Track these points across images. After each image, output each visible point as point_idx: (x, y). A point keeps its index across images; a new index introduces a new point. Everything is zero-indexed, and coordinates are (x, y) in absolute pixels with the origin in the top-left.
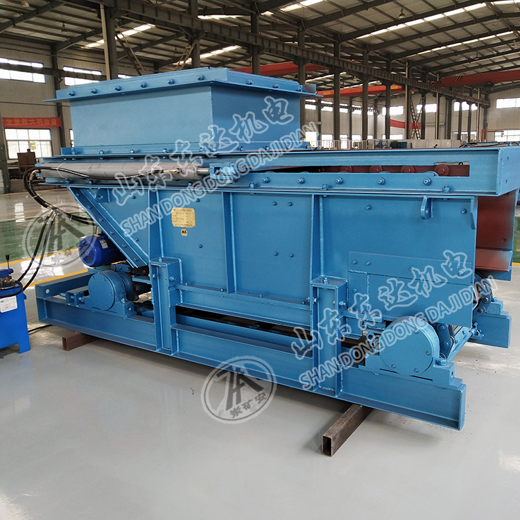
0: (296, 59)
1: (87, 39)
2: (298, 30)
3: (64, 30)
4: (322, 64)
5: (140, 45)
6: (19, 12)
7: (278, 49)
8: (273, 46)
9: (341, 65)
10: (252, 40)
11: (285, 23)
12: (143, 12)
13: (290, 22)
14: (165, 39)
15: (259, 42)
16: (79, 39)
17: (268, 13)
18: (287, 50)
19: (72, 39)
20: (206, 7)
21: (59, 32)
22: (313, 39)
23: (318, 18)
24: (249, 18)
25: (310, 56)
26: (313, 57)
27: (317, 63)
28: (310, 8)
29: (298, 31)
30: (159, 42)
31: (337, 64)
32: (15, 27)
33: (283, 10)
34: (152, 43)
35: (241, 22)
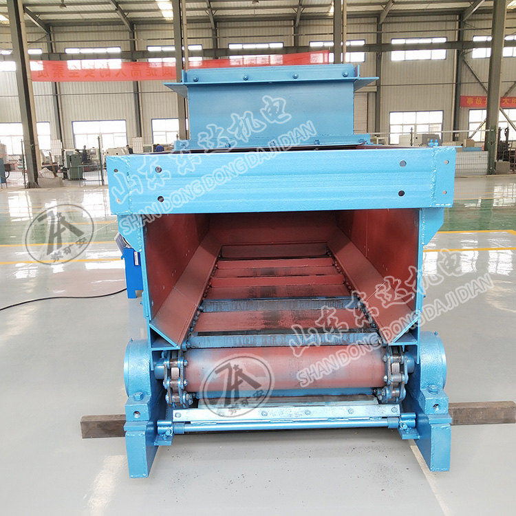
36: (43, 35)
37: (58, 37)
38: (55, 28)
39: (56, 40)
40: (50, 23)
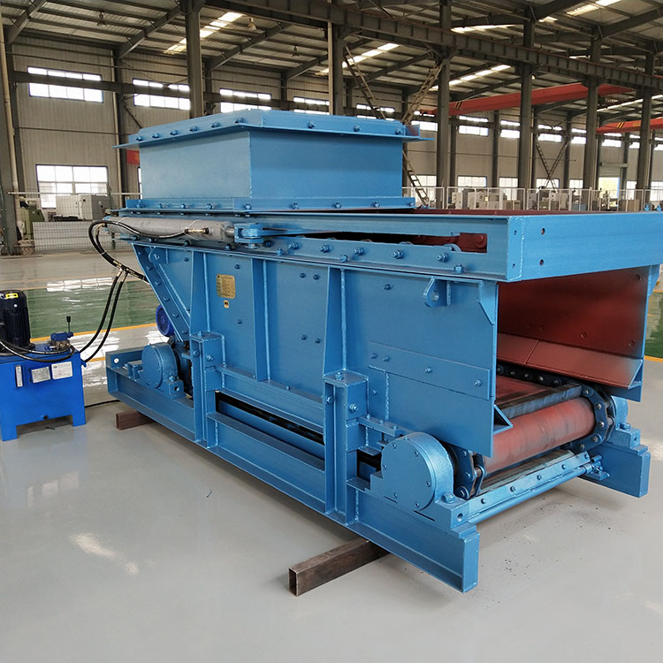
0: (585, 79)
1: (322, 63)
2: (592, 38)
3: (296, 54)
4: (626, 84)
5: (385, 68)
6: (247, 36)
7: (560, 66)
8: (552, 63)
9: (654, 85)
10: (522, 57)
11: (573, 30)
12: (379, 28)
13: (582, 30)
14: (416, 59)
15: (533, 59)
16: (312, 63)
17: (550, 19)
18: (572, 67)
19: (305, 64)
20: (467, 16)
21: (290, 56)
22: (615, 50)
23: (624, 22)
24: (522, 27)
25: (608, 75)
26: (612, 76)
27: (618, 83)
28: (609, 9)
29: (592, 41)
30: (409, 62)
31: (647, 83)
32: (242, 53)
33: (572, 13)
34: (400, 65)
35: (515, 33)
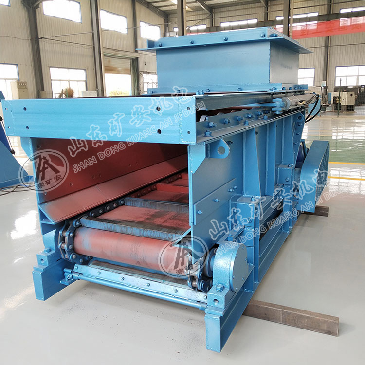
36: (208, 15)
37: (217, 15)
38: (216, 9)
39: (216, 17)
40: (213, 7)
